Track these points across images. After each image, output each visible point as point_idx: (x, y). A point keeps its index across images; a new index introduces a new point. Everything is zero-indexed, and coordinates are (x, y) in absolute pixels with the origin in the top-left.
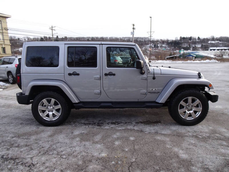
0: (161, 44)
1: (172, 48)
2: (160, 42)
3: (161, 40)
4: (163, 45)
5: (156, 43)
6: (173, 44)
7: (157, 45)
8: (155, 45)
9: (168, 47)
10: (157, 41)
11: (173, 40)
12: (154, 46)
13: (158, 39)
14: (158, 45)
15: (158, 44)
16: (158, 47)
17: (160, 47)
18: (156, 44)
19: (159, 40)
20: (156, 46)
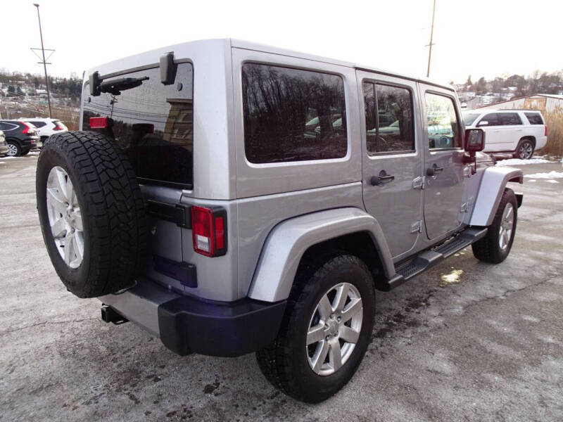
0: (31, 88)
1: (66, 99)
2: (27, 82)
3: (29, 75)
4: (38, 91)
5: (12, 83)
6: (67, 90)
7: (19, 89)
8: (11, 89)
9: (55, 97)
10: (17, 78)
11: (65, 79)
12: (8, 91)
13: (19, 73)
14: (23, 90)
15: (20, 85)
16: (21, 95)
17: (30, 95)
18: (16, 87)
19: (21, 76)
20: (16, 91)
